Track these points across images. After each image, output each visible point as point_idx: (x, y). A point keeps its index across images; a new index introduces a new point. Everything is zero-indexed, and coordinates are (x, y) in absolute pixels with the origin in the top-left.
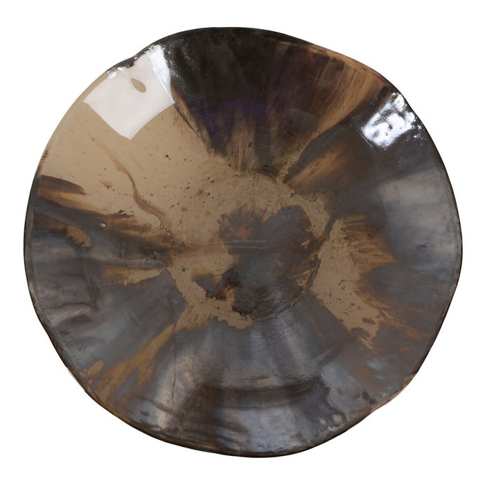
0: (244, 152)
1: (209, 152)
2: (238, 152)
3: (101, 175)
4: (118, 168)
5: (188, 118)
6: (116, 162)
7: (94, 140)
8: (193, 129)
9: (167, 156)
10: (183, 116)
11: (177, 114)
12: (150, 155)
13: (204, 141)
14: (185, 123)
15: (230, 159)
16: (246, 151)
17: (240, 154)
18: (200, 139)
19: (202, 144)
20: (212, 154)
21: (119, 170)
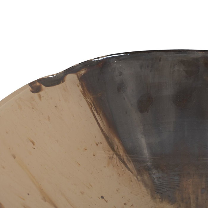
0: (197, 199)
1: (153, 198)
2: (190, 198)
3: (24, 200)
4: (44, 197)
5: (125, 158)
6: (41, 191)
7: (14, 157)
8: (132, 172)
9: (102, 197)
10: (118, 155)
11: (112, 152)
12: (82, 193)
13: (146, 185)
14: (122, 164)
15: (180, 206)
16: (200, 198)
17: (192, 201)
18: (141, 184)
19: (144, 188)
20: (158, 200)
21: (45, 201)
